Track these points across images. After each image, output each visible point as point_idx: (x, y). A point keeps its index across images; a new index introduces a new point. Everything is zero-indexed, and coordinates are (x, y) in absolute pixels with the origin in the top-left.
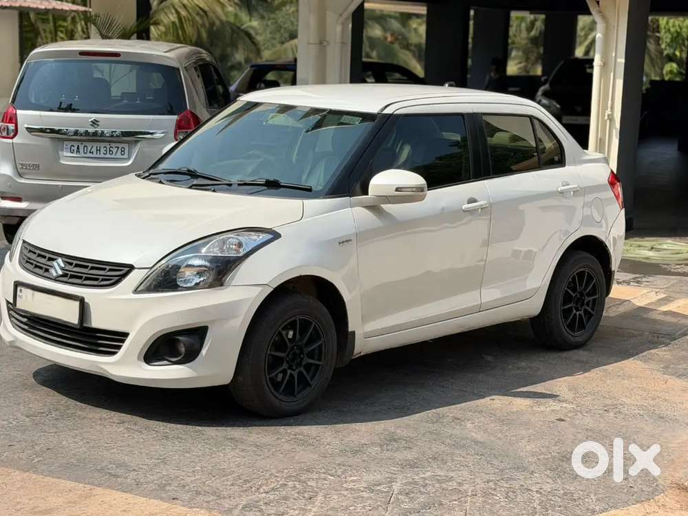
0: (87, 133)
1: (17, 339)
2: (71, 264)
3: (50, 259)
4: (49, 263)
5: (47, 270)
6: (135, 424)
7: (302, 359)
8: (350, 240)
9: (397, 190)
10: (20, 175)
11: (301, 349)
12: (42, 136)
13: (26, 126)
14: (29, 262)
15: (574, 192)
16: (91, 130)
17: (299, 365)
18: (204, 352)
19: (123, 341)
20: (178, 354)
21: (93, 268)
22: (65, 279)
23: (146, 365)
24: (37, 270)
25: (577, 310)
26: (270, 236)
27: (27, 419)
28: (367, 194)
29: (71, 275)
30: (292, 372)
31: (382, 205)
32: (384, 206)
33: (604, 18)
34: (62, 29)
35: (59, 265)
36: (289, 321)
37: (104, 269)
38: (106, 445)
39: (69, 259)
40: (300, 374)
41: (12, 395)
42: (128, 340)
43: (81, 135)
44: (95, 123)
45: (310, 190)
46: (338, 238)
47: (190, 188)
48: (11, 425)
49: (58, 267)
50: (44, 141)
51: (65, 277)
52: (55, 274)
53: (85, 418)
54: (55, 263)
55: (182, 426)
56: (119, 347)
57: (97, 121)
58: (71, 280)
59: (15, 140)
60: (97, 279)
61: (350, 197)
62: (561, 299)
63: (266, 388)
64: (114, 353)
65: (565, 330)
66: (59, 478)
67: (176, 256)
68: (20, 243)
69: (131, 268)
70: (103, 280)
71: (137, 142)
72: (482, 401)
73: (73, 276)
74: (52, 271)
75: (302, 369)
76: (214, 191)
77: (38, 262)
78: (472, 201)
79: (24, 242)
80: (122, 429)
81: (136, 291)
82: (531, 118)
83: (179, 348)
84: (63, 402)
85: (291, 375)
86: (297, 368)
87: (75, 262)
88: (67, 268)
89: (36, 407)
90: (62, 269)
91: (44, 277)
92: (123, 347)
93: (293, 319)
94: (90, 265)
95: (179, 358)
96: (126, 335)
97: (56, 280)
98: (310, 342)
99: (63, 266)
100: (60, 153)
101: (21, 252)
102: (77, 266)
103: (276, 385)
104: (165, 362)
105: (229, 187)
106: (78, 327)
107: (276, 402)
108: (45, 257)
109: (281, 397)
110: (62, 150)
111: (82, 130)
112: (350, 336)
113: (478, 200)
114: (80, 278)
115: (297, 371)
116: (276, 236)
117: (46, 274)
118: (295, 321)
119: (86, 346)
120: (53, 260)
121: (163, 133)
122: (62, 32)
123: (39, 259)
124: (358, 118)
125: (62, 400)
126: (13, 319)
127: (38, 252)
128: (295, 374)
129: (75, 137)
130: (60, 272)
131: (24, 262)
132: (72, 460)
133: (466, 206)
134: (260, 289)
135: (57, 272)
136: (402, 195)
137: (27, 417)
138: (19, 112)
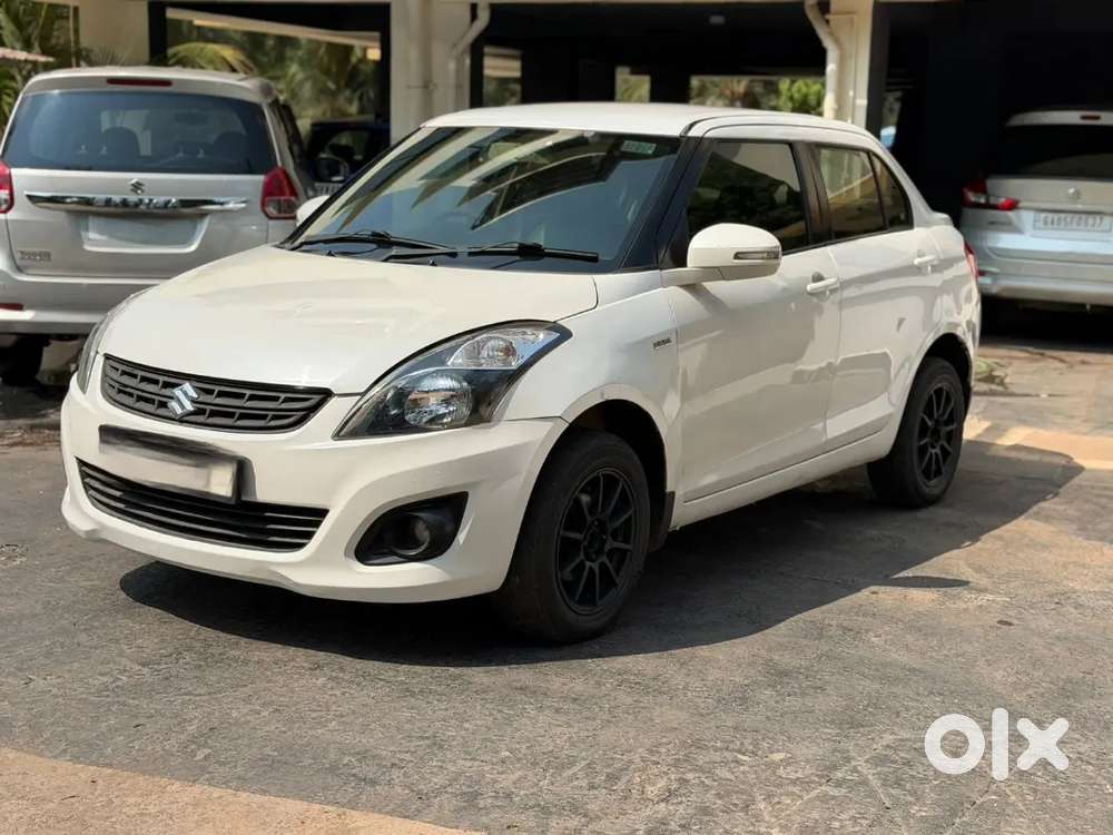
0: (125, 203)
1: (104, 527)
2: (210, 392)
3: (167, 385)
4: (167, 392)
5: (163, 405)
6: (342, 669)
7: (603, 542)
8: (668, 341)
9: (737, 256)
10: (20, 269)
11: (602, 524)
12: (54, 209)
13: (26, 193)
14: (125, 393)
15: (932, 266)
16: (133, 198)
17: (599, 552)
18: (461, 537)
19: (317, 525)
20: (417, 544)
21: (252, 398)
22: (201, 419)
23: (359, 564)
24: (141, 405)
25: (933, 447)
26: (555, 335)
27: (145, 670)
28: (684, 264)
29: (211, 410)
30: (591, 564)
31: (705, 284)
32: (708, 285)
33: (837, 42)
34: (8, 91)
35: (185, 394)
36: (589, 478)
37: (276, 399)
38: (314, 715)
39: (205, 383)
40: (602, 565)
41: (96, 624)
42: (327, 523)
43: (116, 205)
44: (137, 187)
45: (595, 260)
46: (652, 337)
47: (386, 260)
48: (119, 683)
49: (184, 398)
50: (55, 216)
51: (201, 415)
52: (179, 411)
53: (246, 662)
54: (177, 392)
55: (425, 668)
56: (309, 535)
57: (140, 184)
58: (211, 420)
59: (11, 215)
60: (263, 417)
61: (661, 269)
62: (917, 429)
63: (558, 593)
64: (301, 546)
65: (920, 479)
66: (264, 792)
67: (407, 371)
68: (100, 360)
69: (325, 394)
70: (275, 418)
71: (203, 215)
72: (859, 594)
73: (213, 414)
74: (174, 404)
75: (604, 559)
76: (433, 264)
77: (143, 391)
78: (818, 278)
79: (108, 357)
80: (322, 680)
81: (338, 435)
82: (869, 153)
83: (417, 531)
84: (192, 634)
85: (591, 568)
86: (597, 557)
87: (217, 389)
88: (201, 399)
89: (149, 644)
90: (193, 401)
91: (158, 416)
92: (317, 535)
93: (595, 474)
94: (248, 392)
95: (420, 550)
96: (323, 513)
97: (182, 420)
98: (616, 514)
99: (195, 396)
100: (83, 234)
101: (105, 375)
102: (221, 394)
103: (569, 587)
104: (396, 558)
105: (452, 258)
106: (233, 502)
107: (570, 616)
108: (156, 382)
109: (575, 606)
110: (87, 230)
111: (117, 198)
112: (668, 499)
113: (825, 276)
114: (231, 415)
115: (599, 561)
116: (564, 334)
117: (161, 411)
118: (598, 477)
119: (244, 536)
120: (174, 386)
121: (244, 202)
122: (9, 95)
123: (145, 386)
124: (649, 145)
125: (190, 630)
126: (92, 492)
127: (141, 373)
128: (596, 567)
129: (106, 209)
130: (189, 407)
131: (113, 393)
132: (268, 751)
133: (811, 286)
134: (549, 425)
135: (182, 407)
136: (745, 266)
137: (144, 665)
138: (15, 172)
